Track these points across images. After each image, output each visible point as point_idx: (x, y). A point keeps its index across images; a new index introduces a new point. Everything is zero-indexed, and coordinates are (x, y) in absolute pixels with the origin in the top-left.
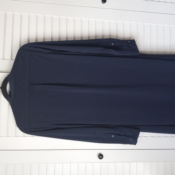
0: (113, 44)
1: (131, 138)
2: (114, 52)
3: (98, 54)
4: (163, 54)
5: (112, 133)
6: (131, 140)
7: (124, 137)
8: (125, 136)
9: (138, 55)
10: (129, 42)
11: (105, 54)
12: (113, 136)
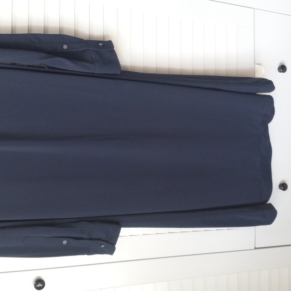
0: (65, 47)
1: (103, 243)
2: (69, 65)
3: (33, 66)
4: (167, 73)
5: (62, 236)
6: (103, 246)
7: (89, 242)
8: (91, 239)
9: (119, 73)
10: (101, 44)
11: (49, 67)
12: (65, 242)
